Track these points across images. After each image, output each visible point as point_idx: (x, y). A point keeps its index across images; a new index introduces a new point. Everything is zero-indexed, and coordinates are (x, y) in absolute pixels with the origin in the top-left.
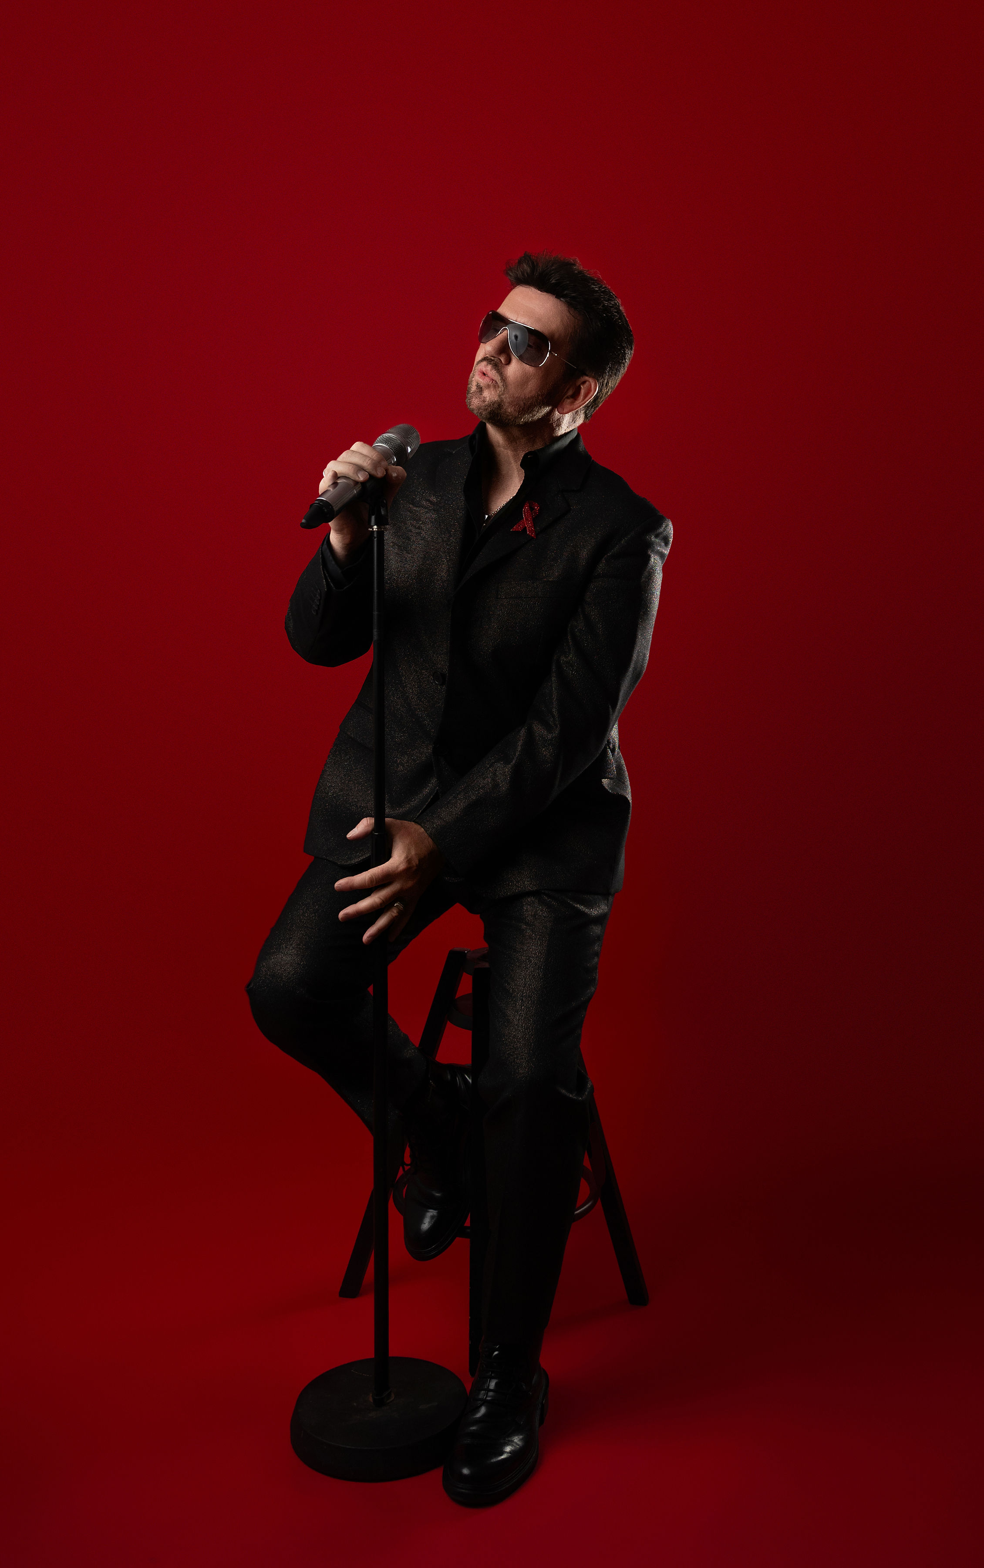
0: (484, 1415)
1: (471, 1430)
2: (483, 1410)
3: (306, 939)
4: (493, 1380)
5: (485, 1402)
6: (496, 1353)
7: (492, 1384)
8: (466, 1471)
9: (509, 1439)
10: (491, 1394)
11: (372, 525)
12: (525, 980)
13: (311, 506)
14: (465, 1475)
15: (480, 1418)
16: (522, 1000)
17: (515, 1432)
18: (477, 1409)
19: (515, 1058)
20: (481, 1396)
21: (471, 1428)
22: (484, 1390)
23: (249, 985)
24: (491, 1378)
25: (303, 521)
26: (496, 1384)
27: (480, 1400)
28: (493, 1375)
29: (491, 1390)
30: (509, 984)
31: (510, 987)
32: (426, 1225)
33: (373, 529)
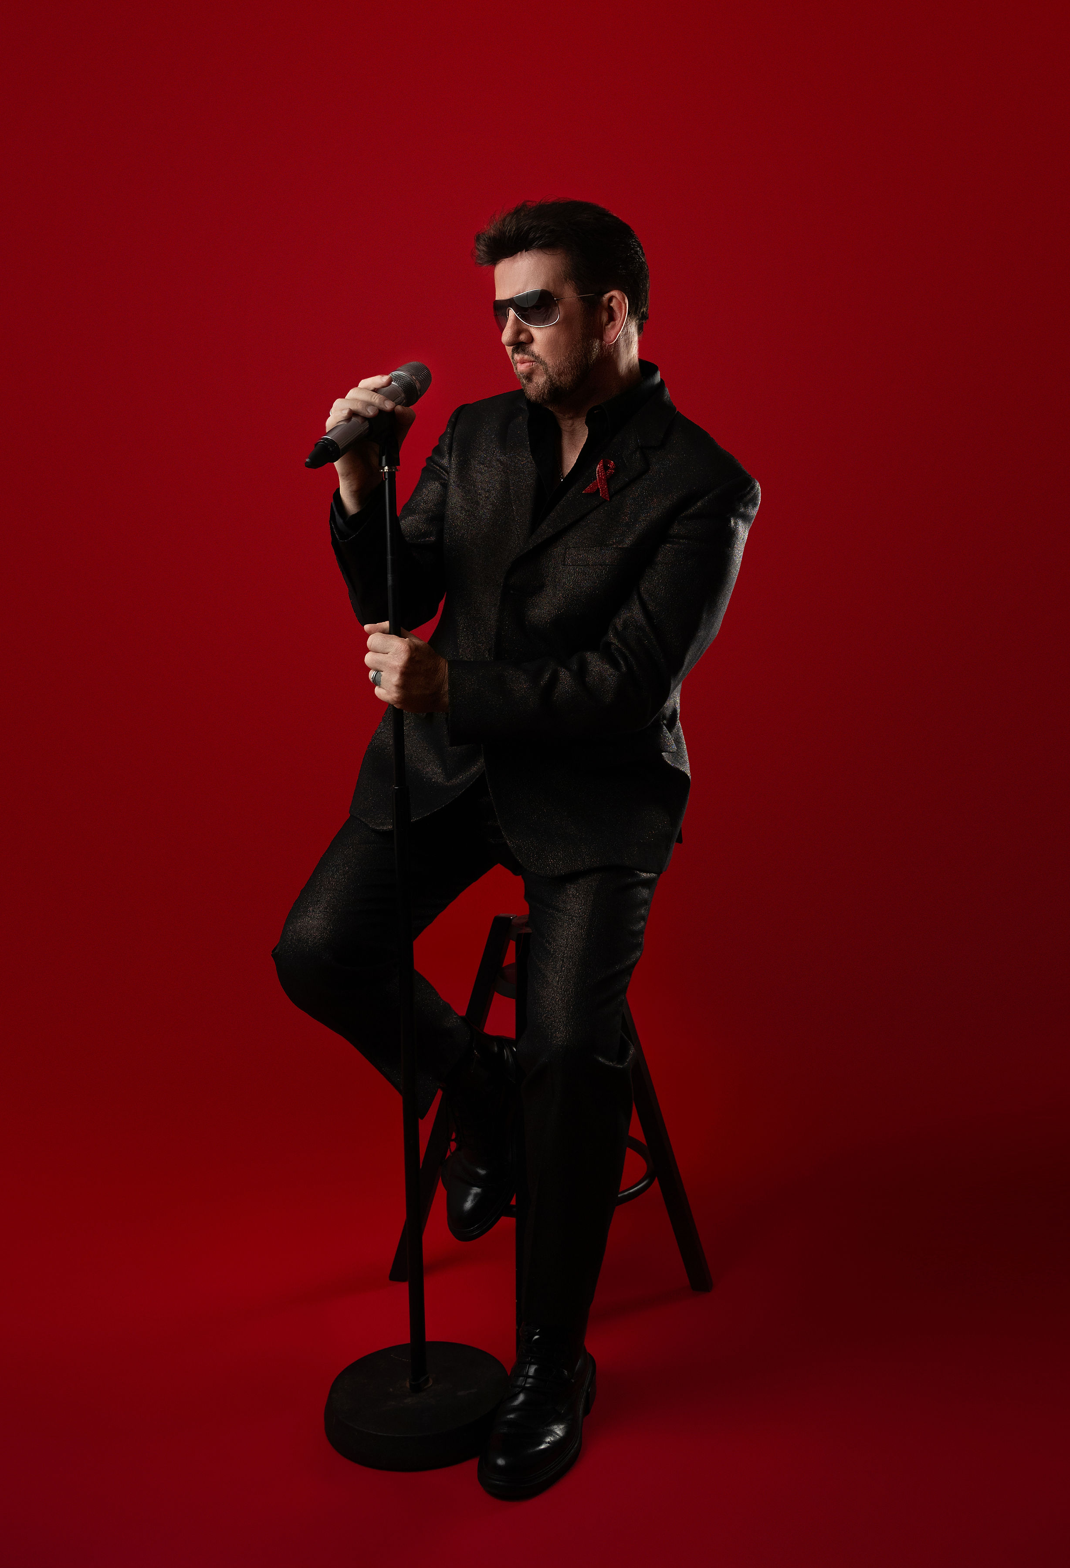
0: (522, 1403)
1: (508, 1418)
2: (521, 1398)
3: (334, 902)
4: (532, 1366)
5: (523, 1389)
6: (536, 1337)
7: (532, 1370)
8: (501, 1462)
9: (549, 1428)
10: (530, 1380)
11: (383, 466)
12: (567, 940)
13: (316, 445)
14: (500, 1467)
15: (518, 1405)
16: (563, 961)
17: (557, 1421)
18: (515, 1396)
19: (552, 1021)
20: (519, 1383)
21: (508, 1417)
22: (522, 1377)
23: (275, 949)
24: (531, 1364)
25: (307, 460)
26: (536, 1370)
27: (519, 1387)
28: (532, 1360)
29: (530, 1377)
30: (550, 944)
31: (551, 947)
32: (468, 1204)
33: (384, 470)
